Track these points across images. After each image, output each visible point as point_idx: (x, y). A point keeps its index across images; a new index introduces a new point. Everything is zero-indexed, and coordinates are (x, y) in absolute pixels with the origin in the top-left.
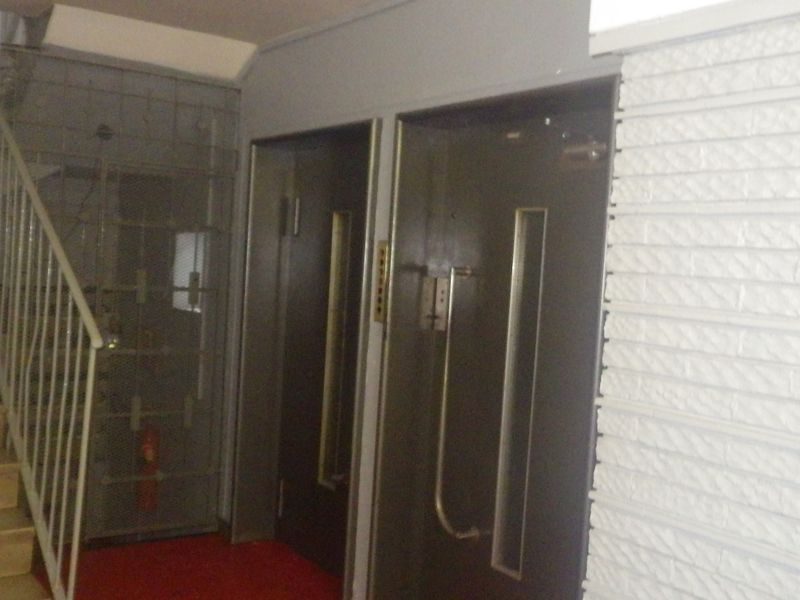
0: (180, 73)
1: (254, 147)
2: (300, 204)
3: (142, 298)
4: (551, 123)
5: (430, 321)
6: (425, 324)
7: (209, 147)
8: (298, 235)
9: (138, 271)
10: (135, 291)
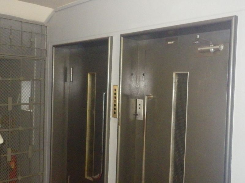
0: (23, 19)
1: (54, 48)
2: (73, 69)
3: (10, 109)
4: (200, 37)
5: (135, 116)
6: (132, 117)
7: (34, 48)
8: (72, 81)
9: (9, 98)
10: (7, 106)
